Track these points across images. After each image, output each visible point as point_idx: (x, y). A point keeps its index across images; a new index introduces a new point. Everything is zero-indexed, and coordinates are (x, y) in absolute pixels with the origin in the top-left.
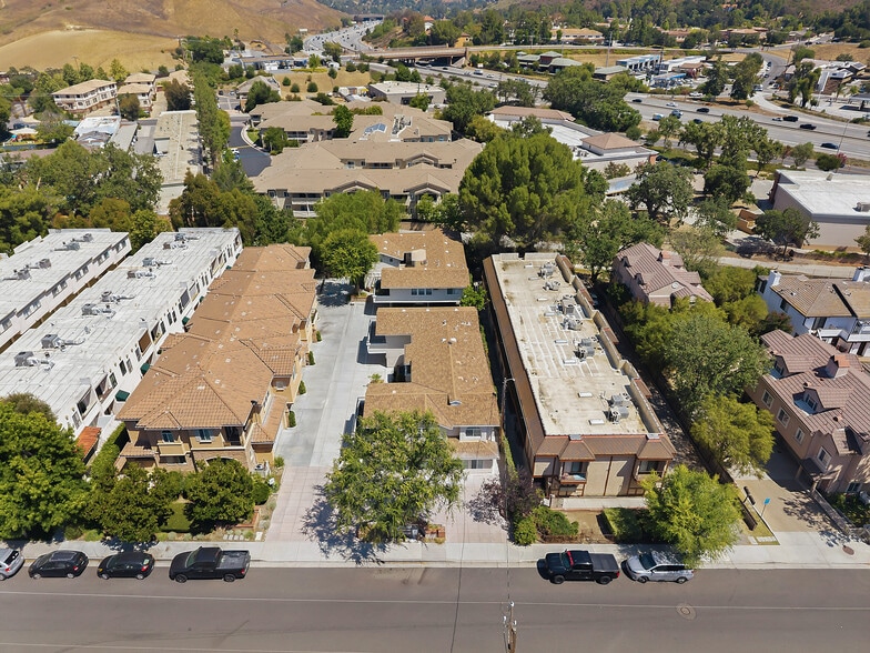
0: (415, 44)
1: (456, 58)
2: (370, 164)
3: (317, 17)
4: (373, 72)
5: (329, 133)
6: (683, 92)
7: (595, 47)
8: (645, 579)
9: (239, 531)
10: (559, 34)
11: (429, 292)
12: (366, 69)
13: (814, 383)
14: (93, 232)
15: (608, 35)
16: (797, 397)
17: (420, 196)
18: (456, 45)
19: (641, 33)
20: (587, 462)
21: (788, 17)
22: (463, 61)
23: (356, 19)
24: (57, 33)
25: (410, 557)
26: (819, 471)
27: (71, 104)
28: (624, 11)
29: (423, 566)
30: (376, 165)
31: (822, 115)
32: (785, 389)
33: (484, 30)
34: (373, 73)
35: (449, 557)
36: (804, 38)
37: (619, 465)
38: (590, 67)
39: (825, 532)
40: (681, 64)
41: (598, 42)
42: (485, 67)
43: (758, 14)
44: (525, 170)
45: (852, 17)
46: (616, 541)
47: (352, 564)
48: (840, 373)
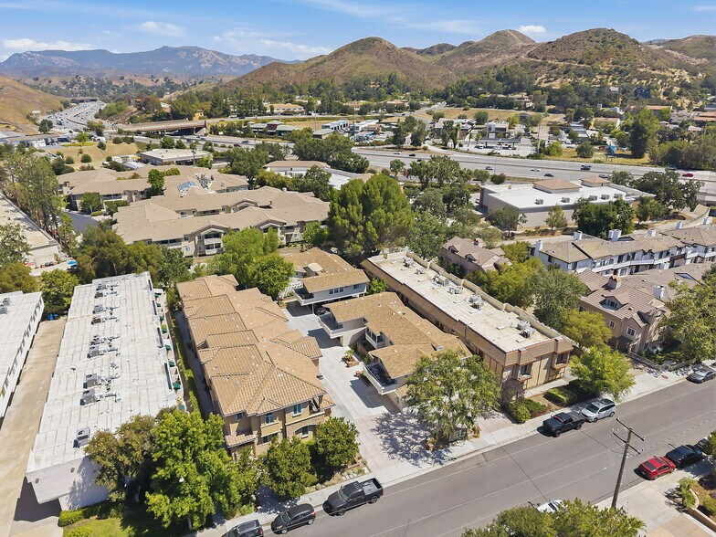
0: (155, 119)
1: (198, 129)
2: (201, 212)
4: (138, 142)
5: (142, 193)
6: (377, 143)
7: (300, 116)
8: (597, 419)
9: (351, 471)
10: (272, 109)
11: (341, 290)
12: (132, 140)
13: (607, 293)
14: (9, 296)
15: (308, 108)
16: (602, 303)
17: (266, 230)
18: (194, 118)
19: (330, 105)
20: (531, 364)
21: (413, 93)
22: (205, 130)
23: (73, 101)
25: (468, 451)
26: (631, 341)
28: (304, 91)
29: (480, 452)
30: (205, 213)
31: (468, 152)
32: (594, 300)
33: (214, 107)
34: (139, 144)
35: (490, 443)
36: (430, 105)
37: (545, 361)
38: (309, 130)
39: (650, 372)
40: (366, 125)
41: (302, 113)
42: (225, 134)
43: (394, 91)
44: (379, 198)
45: (453, 92)
46: (568, 405)
47: (438, 466)
48: (618, 285)
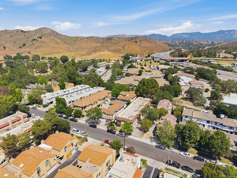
1: (186, 60)
3: (163, 48)
5: (138, 75)
7: (230, 59)
9: (78, 118)
10: (219, 55)
12: (159, 62)
14: (86, 85)
18: (188, 57)
20: (121, 121)
22: (188, 61)
24: (103, 53)
27: (99, 66)
33: (197, 54)
38: (219, 65)
41: (232, 58)
42: (192, 63)
